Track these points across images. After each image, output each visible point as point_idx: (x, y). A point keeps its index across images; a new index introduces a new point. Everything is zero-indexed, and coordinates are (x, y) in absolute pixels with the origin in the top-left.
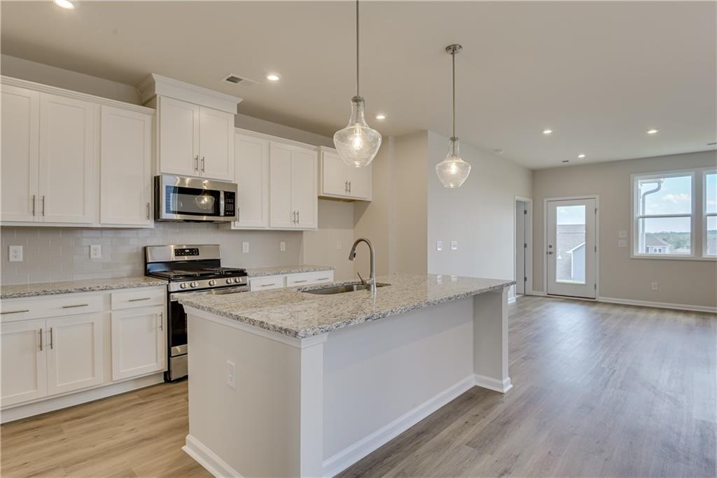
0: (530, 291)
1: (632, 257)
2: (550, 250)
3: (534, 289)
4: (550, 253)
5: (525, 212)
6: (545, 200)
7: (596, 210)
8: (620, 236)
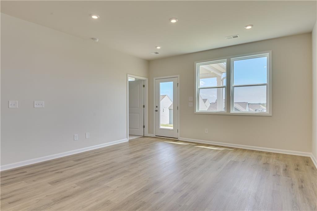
0: (147, 134)
1: (195, 113)
2: (157, 109)
3: (149, 133)
4: (157, 111)
5: (144, 86)
6: (154, 79)
7: (178, 84)
8: (189, 100)
